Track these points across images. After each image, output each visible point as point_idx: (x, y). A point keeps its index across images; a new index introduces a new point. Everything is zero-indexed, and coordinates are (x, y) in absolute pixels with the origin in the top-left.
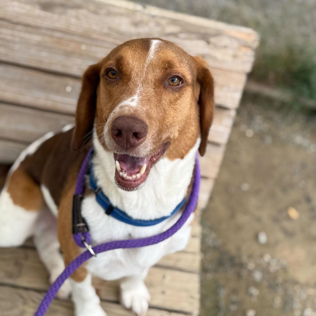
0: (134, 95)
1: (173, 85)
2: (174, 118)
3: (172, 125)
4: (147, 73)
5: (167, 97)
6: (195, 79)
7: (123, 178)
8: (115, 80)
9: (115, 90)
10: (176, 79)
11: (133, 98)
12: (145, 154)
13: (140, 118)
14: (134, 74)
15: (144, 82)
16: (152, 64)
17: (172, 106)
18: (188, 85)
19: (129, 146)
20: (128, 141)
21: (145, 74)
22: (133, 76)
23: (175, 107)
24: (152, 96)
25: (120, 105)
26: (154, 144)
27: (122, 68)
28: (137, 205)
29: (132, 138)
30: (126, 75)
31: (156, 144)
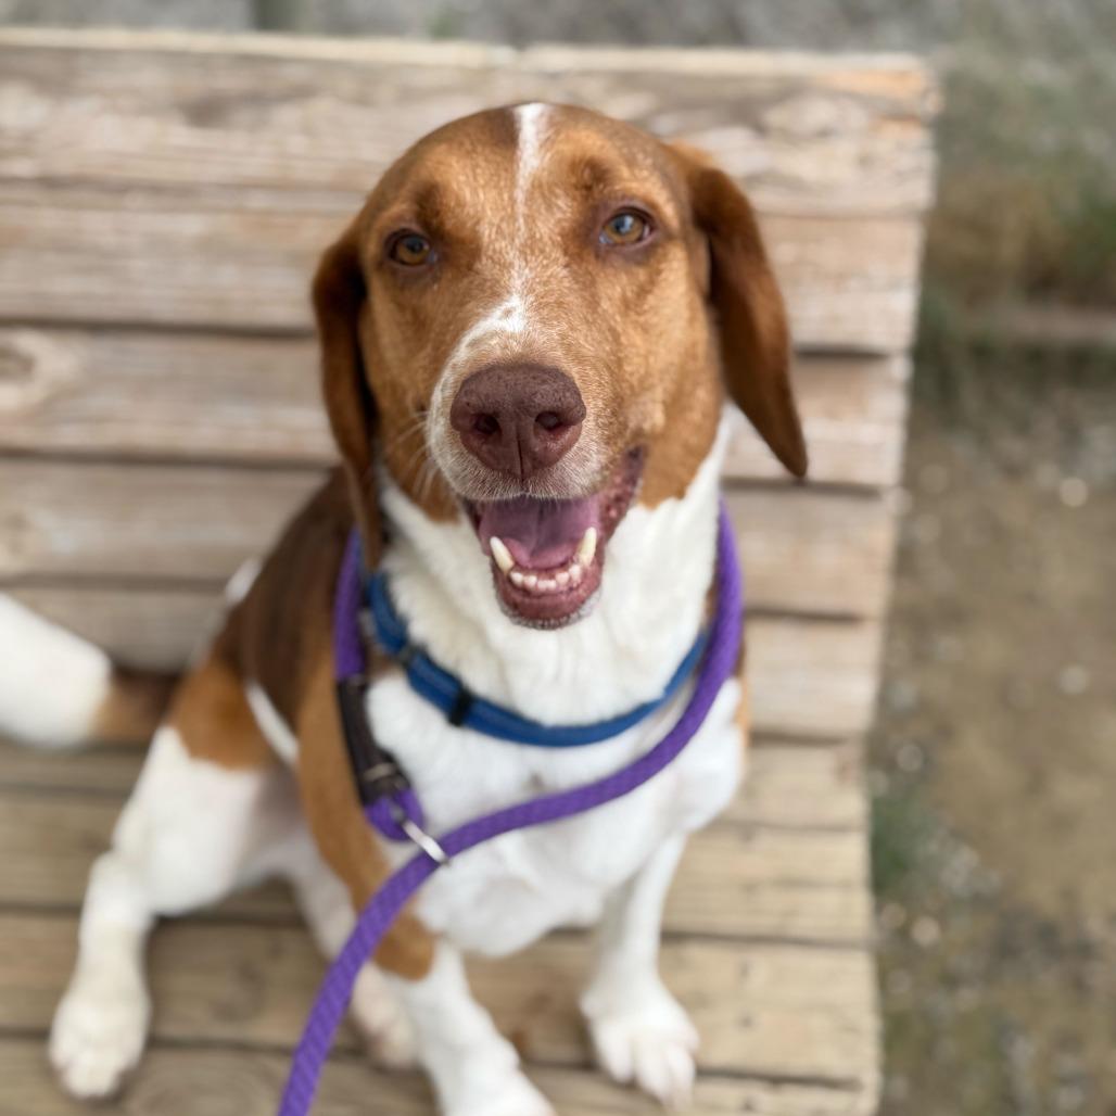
0: (507, 296)
1: (623, 244)
2: (646, 358)
3: (644, 386)
4: (530, 219)
5: (614, 286)
6: (688, 214)
7: (525, 591)
8: (424, 267)
9: (435, 300)
10: (629, 221)
11: (506, 305)
12: (585, 482)
13: (548, 363)
14: (486, 232)
15: (531, 247)
16: (540, 186)
17: (633, 316)
18: (669, 237)
19: (528, 465)
20: (523, 447)
21: (526, 222)
22: (486, 240)
23: (642, 319)
24: (566, 291)
25: (467, 339)
26: (607, 443)
27: (442, 223)
28: (557, 677)
29: (536, 434)
30: (462, 242)
31: (615, 444)
